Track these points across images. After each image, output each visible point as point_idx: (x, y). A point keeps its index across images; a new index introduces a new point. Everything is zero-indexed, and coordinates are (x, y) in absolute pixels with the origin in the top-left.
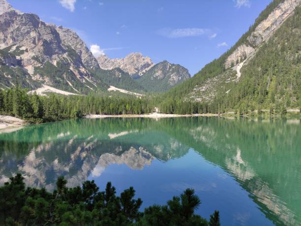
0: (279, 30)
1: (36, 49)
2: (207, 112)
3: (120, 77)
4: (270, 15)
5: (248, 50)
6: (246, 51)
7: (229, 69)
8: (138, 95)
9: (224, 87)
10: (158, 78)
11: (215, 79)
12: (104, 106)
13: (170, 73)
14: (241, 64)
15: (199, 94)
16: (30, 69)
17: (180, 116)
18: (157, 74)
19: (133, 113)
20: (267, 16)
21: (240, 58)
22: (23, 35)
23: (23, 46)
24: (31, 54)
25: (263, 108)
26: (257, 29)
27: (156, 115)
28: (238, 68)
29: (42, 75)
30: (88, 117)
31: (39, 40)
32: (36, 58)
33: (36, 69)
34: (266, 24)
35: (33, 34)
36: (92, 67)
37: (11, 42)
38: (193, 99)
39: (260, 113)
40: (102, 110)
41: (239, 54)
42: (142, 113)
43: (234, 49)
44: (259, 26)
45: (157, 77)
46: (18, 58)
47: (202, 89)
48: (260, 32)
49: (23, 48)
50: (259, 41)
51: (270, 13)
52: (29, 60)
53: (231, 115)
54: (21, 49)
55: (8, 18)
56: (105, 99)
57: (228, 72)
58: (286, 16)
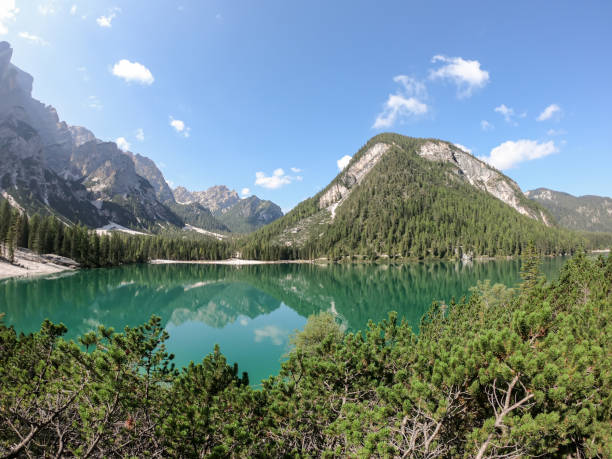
0: (369, 174)
1: (108, 180)
2: (297, 258)
3: (198, 213)
4: (362, 158)
5: (343, 190)
6: (340, 190)
7: (323, 209)
8: (219, 236)
9: (317, 229)
11: (309, 220)
12: (172, 249)
14: (336, 205)
15: (289, 236)
16: (98, 203)
17: (264, 262)
19: (208, 258)
21: (334, 198)
23: (95, 176)
24: (102, 186)
25: (356, 253)
27: (237, 262)
28: (333, 209)
29: (110, 211)
30: (154, 262)
31: (113, 169)
32: (106, 191)
33: (104, 202)
34: (359, 166)
35: (108, 164)
38: (283, 243)
39: (354, 258)
40: (171, 254)
41: (334, 193)
42: (219, 258)
43: (329, 188)
44: (353, 168)
46: (89, 190)
47: (293, 230)
48: (354, 173)
50: (352, 182)
52: (99, 193)
53: (323, 262)
54: (93, 180)
56: (175, 240)
57: (322, 212)
58: (375, 161)
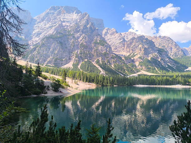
1: (141, 53)
16: (137, 64)
22: (136, 47)
23: (136, 52)
24: (139, 56)
29: (141, 66)
31: (143, 48)
32: (140, 58)
33: (140, 63)
35: (140, 46)
36: (178, 56)
37: (131, 51)
46: (132, 59)
49: (136, 54)
52: (137, 59)
54: (135, 54)
55: (131, 41)
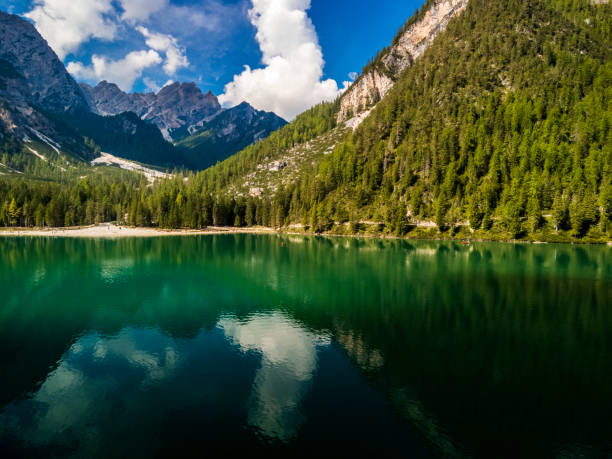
3: (134, 132)
4: (428, 13)
5: (384, 84)
6: (378, 85)
7: (341, 123)
10: (228, 140)
11: (307, 146)
13: (254, 131)
14: (366, 115)
15: (262, 178)
18: (226, 131)
20: (423, 14)
21: (364, 101)
25: (365, 217)
26: (401, 40)
28: (356, 122)
34: (421, 30)
39: (358, 228)
41: (365, 92)
44: (408, 35)
45: (225, 137)
47: (273, 166)
48: (410, 48)
50: (403, 65)
51: (429, 9)
57: (336, 130)
